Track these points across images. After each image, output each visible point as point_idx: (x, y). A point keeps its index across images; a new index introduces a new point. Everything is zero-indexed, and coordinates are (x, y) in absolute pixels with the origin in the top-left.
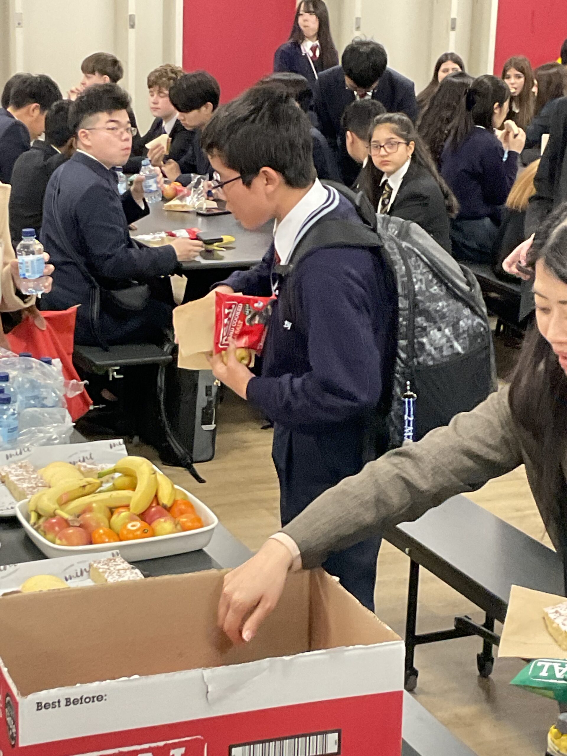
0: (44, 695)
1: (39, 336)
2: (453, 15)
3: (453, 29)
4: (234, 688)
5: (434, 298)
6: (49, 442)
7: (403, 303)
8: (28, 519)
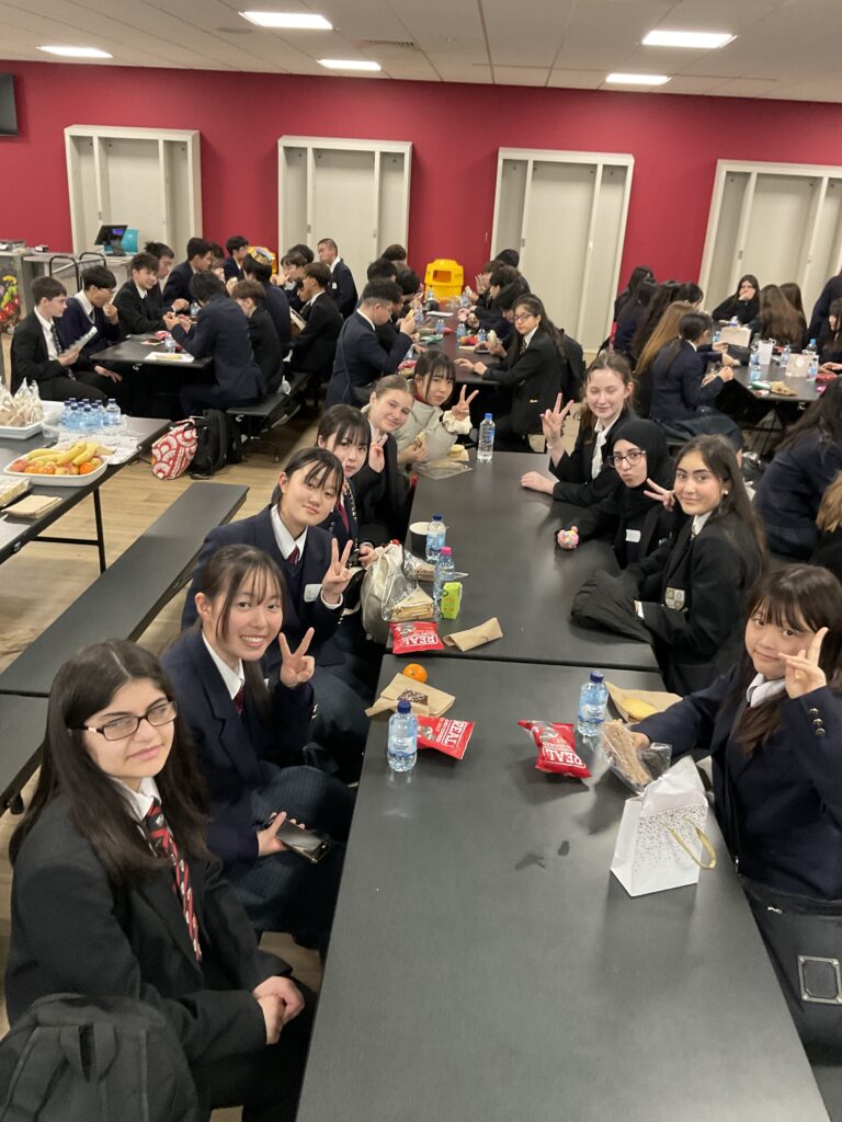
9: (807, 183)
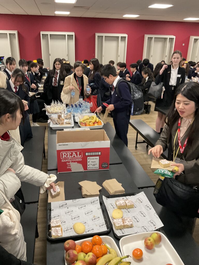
0: (60, 144)
1: (91, 99)
2: (166, 55)
3: (166, 57)
4: (86, 145)
5: (136, 90)
6: (86, 113)
7: (132, 90)
8: (79, 123)
9: (163, 39)
